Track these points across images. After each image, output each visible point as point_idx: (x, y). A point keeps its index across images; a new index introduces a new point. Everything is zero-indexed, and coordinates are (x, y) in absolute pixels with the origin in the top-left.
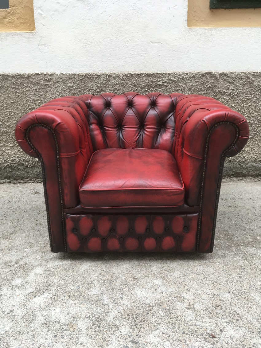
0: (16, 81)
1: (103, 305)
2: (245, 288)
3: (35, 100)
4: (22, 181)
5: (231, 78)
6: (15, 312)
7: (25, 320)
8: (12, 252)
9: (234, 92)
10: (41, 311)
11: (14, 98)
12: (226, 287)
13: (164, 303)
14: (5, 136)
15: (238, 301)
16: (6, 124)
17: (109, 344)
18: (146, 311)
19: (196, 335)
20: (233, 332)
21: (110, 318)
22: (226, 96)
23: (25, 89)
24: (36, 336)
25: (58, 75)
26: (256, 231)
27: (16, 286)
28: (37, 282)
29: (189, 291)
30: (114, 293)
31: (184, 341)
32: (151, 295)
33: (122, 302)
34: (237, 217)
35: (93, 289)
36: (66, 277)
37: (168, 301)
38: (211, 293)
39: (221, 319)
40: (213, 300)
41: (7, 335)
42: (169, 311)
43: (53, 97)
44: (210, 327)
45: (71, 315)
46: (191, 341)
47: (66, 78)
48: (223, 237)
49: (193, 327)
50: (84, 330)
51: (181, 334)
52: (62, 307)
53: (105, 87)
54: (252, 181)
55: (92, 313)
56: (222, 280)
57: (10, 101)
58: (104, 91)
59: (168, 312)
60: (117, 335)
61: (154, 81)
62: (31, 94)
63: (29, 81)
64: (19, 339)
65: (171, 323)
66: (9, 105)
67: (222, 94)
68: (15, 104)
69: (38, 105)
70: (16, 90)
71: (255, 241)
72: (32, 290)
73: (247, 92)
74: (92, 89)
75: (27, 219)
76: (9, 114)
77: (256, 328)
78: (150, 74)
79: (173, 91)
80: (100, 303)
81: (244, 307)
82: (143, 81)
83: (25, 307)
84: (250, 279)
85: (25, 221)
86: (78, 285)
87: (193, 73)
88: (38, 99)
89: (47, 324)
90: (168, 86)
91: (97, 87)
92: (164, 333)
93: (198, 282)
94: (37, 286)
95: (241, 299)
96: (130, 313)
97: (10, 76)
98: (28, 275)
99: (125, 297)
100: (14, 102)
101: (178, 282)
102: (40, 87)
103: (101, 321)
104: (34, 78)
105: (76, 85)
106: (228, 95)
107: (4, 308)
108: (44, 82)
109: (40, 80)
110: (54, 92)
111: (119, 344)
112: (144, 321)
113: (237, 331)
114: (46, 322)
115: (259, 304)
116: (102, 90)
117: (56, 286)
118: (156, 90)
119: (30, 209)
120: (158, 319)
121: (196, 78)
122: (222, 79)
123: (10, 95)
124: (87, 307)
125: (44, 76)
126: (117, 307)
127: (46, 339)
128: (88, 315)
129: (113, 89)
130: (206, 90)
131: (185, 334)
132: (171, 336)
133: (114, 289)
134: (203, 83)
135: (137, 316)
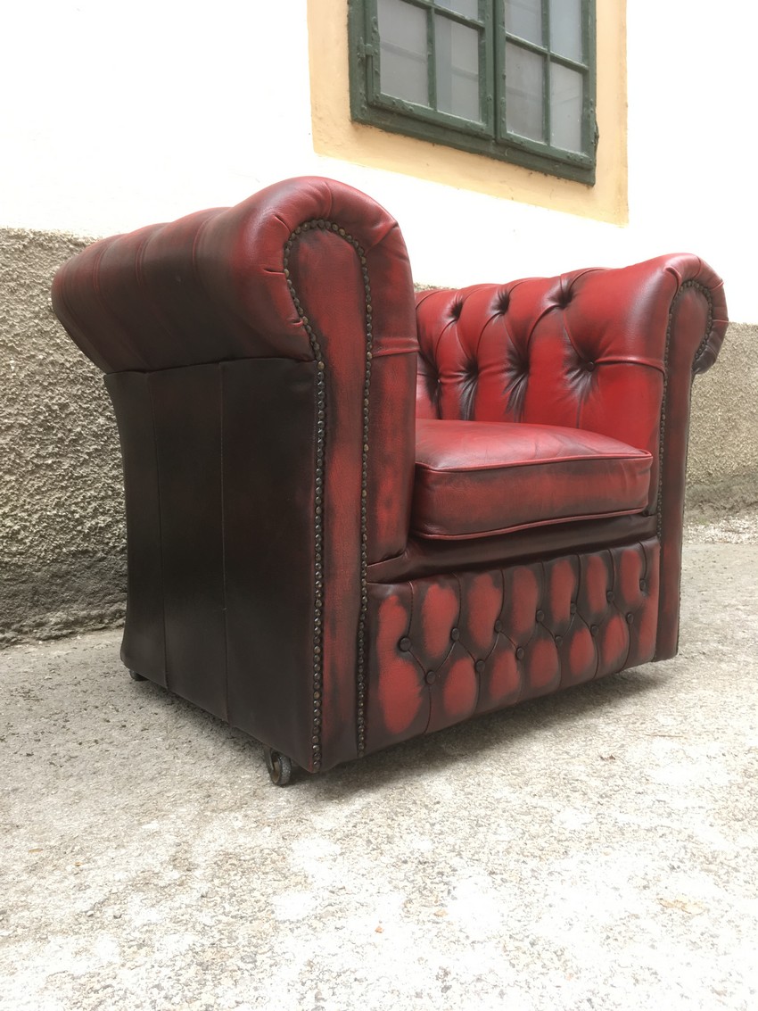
27: (320, 917)
28: (369, 873)
35: (560, 818)
36: (433, 825)
45: (624, 886)
52: (566, 885)
55: (664, 858)
72: (395, 898)
80: (635, 831)
83: (466, 942)
86: (502, 826)
89: (615, 937)
94: (390, 882)
98: (295, 874)
101: (697, 731)
103: (714, 858)
107: (400, 987)
114: (603, 936)
117: (450, 854)
124: (624, 853)
128: (666, 865)
133: (605, 794)
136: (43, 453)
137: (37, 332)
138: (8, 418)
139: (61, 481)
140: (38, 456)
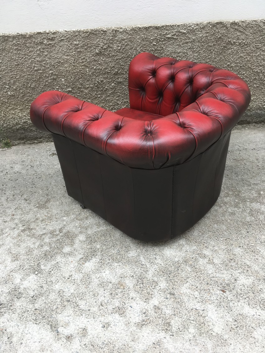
0: (18, 41)
1: (141, 265)
2: (252, 242)
3: (40, 61)
4: (36, 141)
5: (242, 27)
6: (73, 276)
7: (83, 283)
8: (53, 222)
9: (244, 42)
10: (94, 274)
11: (18, 60)
12: (237, 242)
13: (189, 260)
14: (13, 99)
15: (247, 255)
16: (13, 88)
17: (153, 297)
18: (176, 268)
19: (217, 285)
20: (244, 281)
21: (149, 276)
22: (236, 46)
23: (28, 50)
24: (96, 295)
25: (62, 33)
26: (259, 186)
27: (67, 254)
28: (84, 248)
29: (208, 248)
30: (148, 254)
31: (209, 290)
32: (178, 253)
33: (157, 262)
34: (242, 171)
35: (130, 252)
36: (106, 242)
37: (193, 258)
38: (226, 249)
39: (235, 270)
40: (227, 255)
41: (73, 296)
42: (194, 266)
43: (58, 56)
44: (227, 278)
45: (118, 275)
46: (214, 290)
47: (70, 36)
48: (231, 194)
49: (214, 279)
50: (131, 287)
51: (206, 284)
52: (109, 269)
53: (112, 43)
54: (255, 127)
55: (135, 273)
56: (233, 236)
57: (13, 63)
58: (111, 47)
59: (194, 268)
60: (157, 289)
61: (163, 34)
62: (35, 54)
63: (31, 41)
64: (84, 299)
65: (197, 277)
66: (14, 68)
67: (232, 44)
68: (19, 66)
69: (44, 66)
70: (18, 51)
71: (259, 197)
72: (81, 256)
73: (257, 41)
74: (98, 46)
75: (55, 185)
76: (14, 77)
77: (262, 276)
78: (159, 27)
79: (183, 44)
80: (139, 263)
81: (252, 259)
82: (151, 35)
83: (80, 272)
84: (256, 233)
85: (54, 188)
86: (117, 249)
87: (203, 23)
88: (43, 60)
89: (102, 285)
90: (178, 38)
91: (104, 44)
92: (193, 285)
93: (214, 239)
94: (84, 252)
95: (250, 252)
96: (164, 270)
97: (11, 37)
98: (73, 242)
99: (158, 257)
100: (18, 65)
101: (198, 241)
102: (43, 46)
103: (143, 278)
104: (37, 38)
105: (82, 43)
106: (238, 45)
107: (63, 274)
108: (47, 42)
109: (42, 39)
110: (59, 51)
111: (160, 296)
112: (176, 276)
113: (247, 280)
114: (100, 283)
115: (263, 256)
116: (109, 47)
117: (100, 251)
118: (165, 43)
119: (54, 174)
120: (187, 274)
121: (206, 29)
122: (233, 29)
123: (13, 58)
124: (129, 267)
125: (46, 35)
126: (153, 266)
127: (105, 297)
128: (132, 275)
129: (120, 45)
130: (217, 41)
131: (208, 285)
132: (199, 287)
133: (147, 250)
134: (214, 33)
135: (170, 272)
136: (97, 94)
137: (93, 60)
138: (87, 85)
139: (103, 101)
140: (96, 94)
